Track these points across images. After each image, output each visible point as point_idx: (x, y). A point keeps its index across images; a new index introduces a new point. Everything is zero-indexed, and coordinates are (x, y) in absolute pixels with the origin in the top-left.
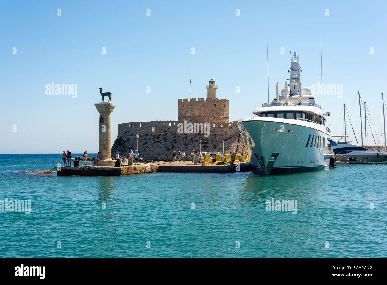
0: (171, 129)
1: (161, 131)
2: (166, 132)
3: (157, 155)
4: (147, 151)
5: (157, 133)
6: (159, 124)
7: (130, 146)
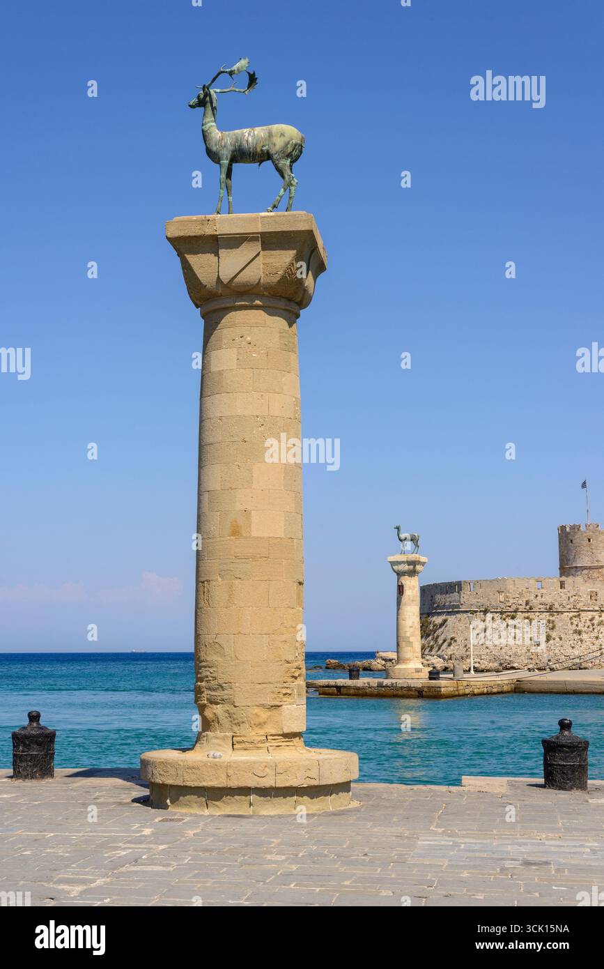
0: (542, 597)
1: (520, 602)
2: (531, 604)
3: (510, 656)
4: (487, 648)
5: (510, 607)
6: (514, 584)
7: (449, 637)
